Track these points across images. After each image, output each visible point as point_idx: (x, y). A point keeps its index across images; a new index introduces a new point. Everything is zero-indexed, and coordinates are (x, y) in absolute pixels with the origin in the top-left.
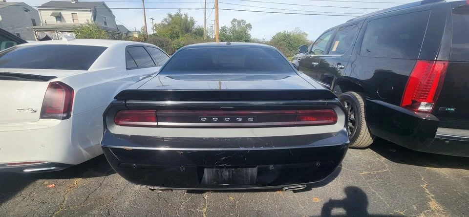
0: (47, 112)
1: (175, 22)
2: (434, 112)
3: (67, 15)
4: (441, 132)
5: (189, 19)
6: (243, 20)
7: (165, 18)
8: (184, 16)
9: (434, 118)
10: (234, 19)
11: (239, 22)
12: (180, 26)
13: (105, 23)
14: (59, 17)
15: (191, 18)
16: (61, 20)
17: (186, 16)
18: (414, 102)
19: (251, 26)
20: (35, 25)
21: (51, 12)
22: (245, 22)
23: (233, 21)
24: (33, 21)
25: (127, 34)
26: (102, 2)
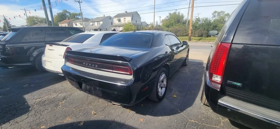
1: (172, 17)
3: (122, 19)
5: (181, 15)
6: (222, 11)
7: (167, 16)
8: (177, 13)
10: (215, 11)
11: (219, 13)
12: (175, 19)
13: (136, 22)
14: (119, 21)
15: (182, 14)
16: (120, 22)
17: (179, 13)
20: (112, 24)
21: (117, 19)
22: (224, 12)
23: (214, 13)
24: (112, 23)
25: (146, 26)
26: (136, 12)
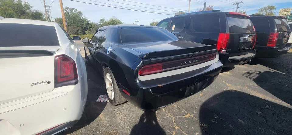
0: (60, 81)
2: (227, 52)
4: (230, 58)
6: (74, 9)
9: (227, 54)
10: (67, 7)
11: (71, 10)
12: (14, 9)
18: (221, 49)
19: (81, 13)
22: (76, 10)
